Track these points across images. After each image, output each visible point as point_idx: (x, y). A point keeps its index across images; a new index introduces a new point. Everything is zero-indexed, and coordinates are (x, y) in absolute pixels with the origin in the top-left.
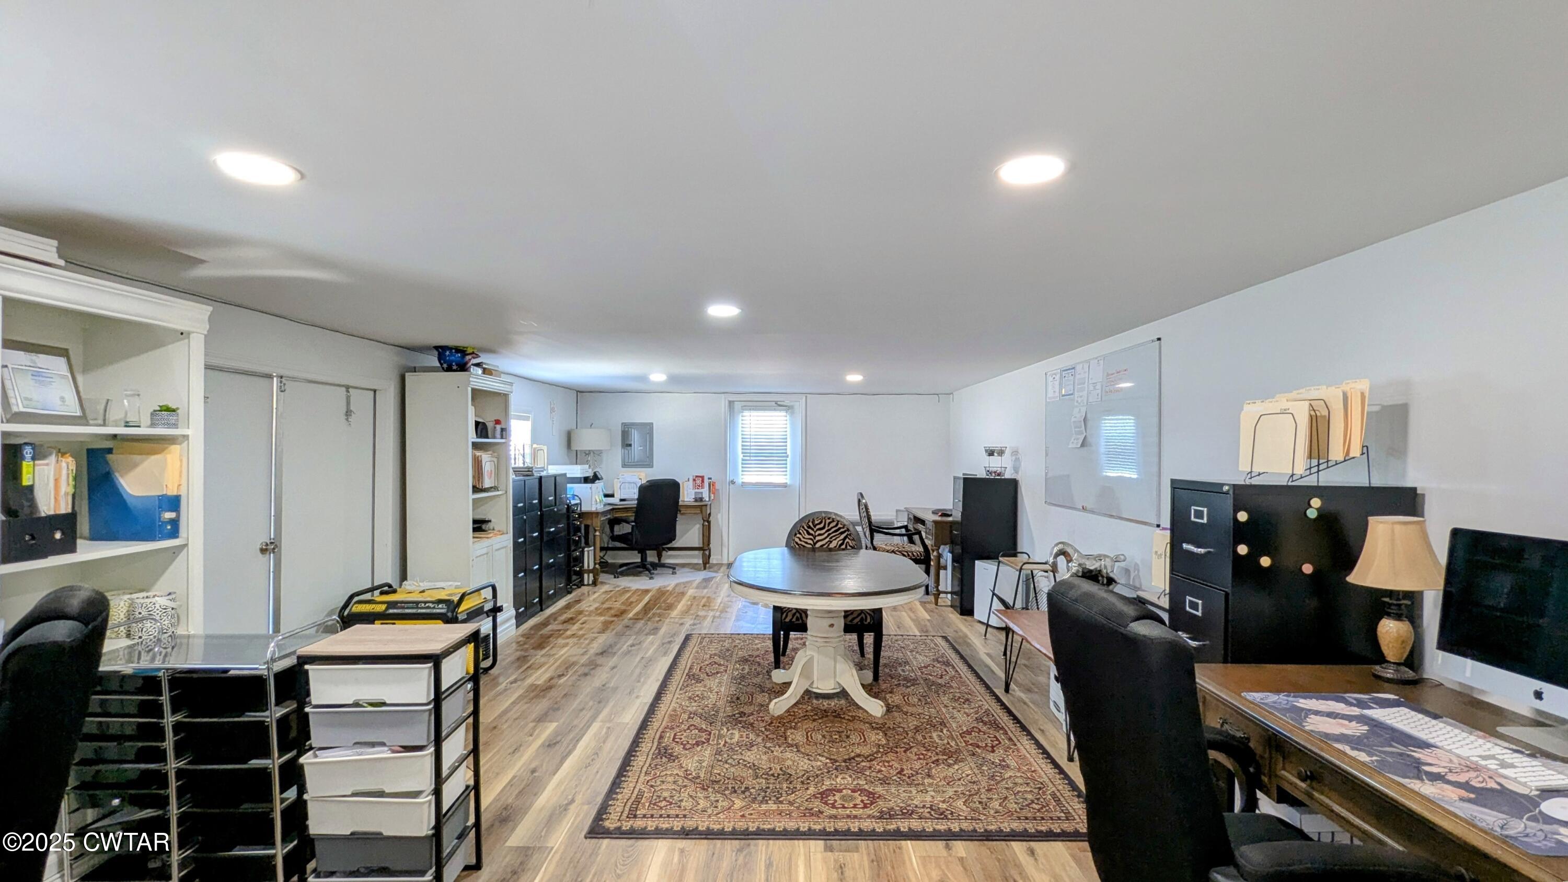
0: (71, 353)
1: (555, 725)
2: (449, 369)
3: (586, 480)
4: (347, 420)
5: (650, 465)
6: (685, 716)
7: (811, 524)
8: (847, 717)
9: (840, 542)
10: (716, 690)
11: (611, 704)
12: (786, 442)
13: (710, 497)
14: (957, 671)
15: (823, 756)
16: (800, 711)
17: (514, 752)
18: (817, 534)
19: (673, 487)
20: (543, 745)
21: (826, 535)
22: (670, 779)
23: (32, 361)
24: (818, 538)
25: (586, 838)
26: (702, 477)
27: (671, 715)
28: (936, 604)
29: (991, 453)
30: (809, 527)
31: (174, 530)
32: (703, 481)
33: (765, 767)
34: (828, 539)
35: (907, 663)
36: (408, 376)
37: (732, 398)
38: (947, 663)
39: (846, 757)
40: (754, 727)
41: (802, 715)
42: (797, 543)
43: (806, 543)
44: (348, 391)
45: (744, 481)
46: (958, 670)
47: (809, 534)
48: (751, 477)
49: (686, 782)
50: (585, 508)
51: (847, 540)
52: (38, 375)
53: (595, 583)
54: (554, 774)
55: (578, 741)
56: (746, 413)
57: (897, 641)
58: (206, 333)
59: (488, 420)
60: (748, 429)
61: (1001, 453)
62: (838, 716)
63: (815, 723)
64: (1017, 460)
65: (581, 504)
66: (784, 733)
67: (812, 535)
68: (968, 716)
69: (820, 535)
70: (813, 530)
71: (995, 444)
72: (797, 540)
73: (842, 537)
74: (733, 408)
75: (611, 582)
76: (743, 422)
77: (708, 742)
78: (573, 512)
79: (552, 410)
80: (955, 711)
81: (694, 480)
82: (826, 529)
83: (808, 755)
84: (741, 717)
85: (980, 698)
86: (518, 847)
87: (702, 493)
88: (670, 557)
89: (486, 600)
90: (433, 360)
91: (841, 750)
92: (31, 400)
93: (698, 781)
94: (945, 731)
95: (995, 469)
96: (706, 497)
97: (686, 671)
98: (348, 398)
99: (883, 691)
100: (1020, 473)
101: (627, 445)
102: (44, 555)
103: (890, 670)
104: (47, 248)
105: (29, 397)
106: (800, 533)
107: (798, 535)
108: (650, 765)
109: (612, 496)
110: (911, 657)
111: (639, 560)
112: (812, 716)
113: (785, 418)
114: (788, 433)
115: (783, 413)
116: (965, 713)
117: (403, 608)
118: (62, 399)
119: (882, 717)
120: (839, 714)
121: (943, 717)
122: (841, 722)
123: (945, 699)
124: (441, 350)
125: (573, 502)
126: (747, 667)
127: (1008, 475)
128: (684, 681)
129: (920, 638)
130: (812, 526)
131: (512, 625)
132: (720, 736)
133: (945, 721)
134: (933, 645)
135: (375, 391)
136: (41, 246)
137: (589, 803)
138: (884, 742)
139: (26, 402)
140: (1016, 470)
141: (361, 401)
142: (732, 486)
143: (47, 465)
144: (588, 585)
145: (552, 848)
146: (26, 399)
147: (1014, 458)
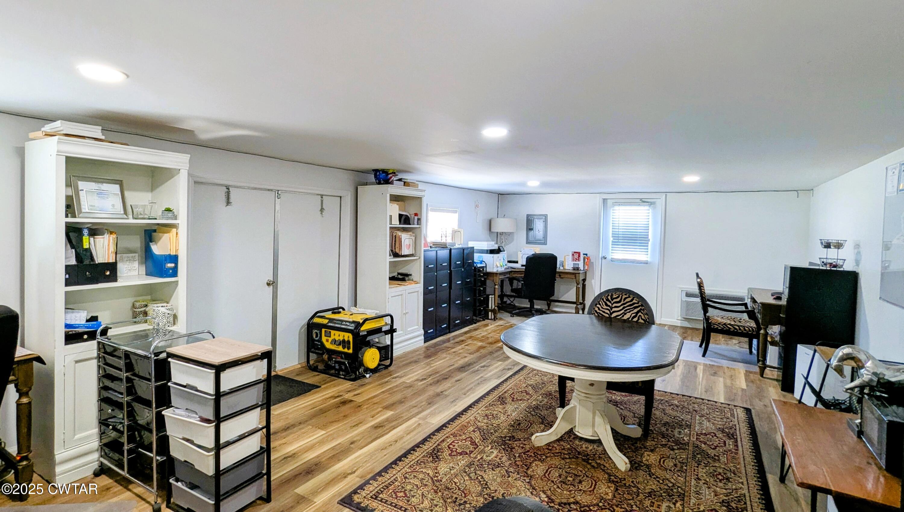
0: (124, 182)
1: (392, 413)
2: (379, 183)
3: (492, 252)
4: (321, 213)
5: (545, 243)
6: (472, 429)
7: (609, 297)
8: (593, 464)
9: (633, 315)
10: (509, 413)
11: (434, 407)
12: (648, 230)
13: (584, 267)
14: (737, 446)
15: (545, 493)
16: (558, 448)
17: (354, 426)
18: (613, 306)
19: (551, 260)
20: (372, 426)
21: (621, 307)
22: (421, 476)
23: (99, 187)
24: (614, 310)
25: (338, 503)
26: (579, 253)
27: (462, 426)
28: (762, 375)
29: (828, 246)
30: (608, 300)
31: (174, 273)
32: (579, 256)
33: (492, 488)
34: (623, 311)
35: (689, 426)
36: (360, 188)
37: (605, 196)
38: (732, 436)
39: (564, 501)
40: (512, 451)
41: (557, 451)
42: (596, 311)
43: (604, 312)
44: (322, 198)
45: (613, 257)
46: (740, 445)
47: (607, 305)
48: (620, 254)
49: (430, 483)
50: (489, 270)
51: (640, 314)
52: (100, 194)
53: (495, 319)
54: (361, 449)
55: (394, 428)
56: (616, 208)
57: (694, 403)
58: (188, 169)
59: (409, 212)
60: (618, 220)
61: (839, 246)
62: (587, 461)
63: (563, 462)
64: (859, 253)
65: (486, 267)
66: (531, 463)
67: (609, 306)
68: (716, 495)
69: (616, 307)
70: (610, 302)
71: (833, 238)
72: (597, 309)
73: (636, 311)
74: (607, 203)
75: (506, 319)
76: (614, 214)
77: (470, 454)
78: (479, 271)
79: (477, 206)
80: (704, 487)
81: (573, 255)
82: (622, 302)
83: (534, 488)
84: (510, 440)
85: (744, 480)
86: (299, 495)
87: (578, 264)
88: (557, 306)
89: (386, 324)
90: (372, 178)
91: (565, 492)
92: (94, 206)
93: (437, 484)
94: (678, 505)
95: (830, 261)
96: (581, 267)
97: (500, 394)
98: (322, 201)
99: (645, 448)
100: (860, 266)
101: (530, 229)
102: (97, 282)
103: (667, 430)
104: (96, 131)
105: (93, 204)
106: (600, 304)
107: (598, 306)
108: (417, 461)
109: (517, 262)
110: (697, 422)
111: (529, 306)
112: (564, 454)
113: (648, 211)
114: (650, 223)
115: (647, 208)
116: (715, 492)
117: (335, 323)
118: (113, 205)
119: (625, 471)
120: (588, 459)
121: (687, 489)
122: (585, 467)
123: (702, 472)
124: (376, 171)
125: (479, 265)
126: (546, 400)
127: (848, 267)
128: (493, 401)
129: (720, 405)
130: (610, 299)
131: (420, 340)
132: (483, 452)
133: (686, 494)
134: (729, 415)
135: (341, 197)
136: (92, 130)
137: (361, 477)
138: (610, 496)
139: (90, 207)
140: (857, 263)
141: (331, 204)
142: (603, 260)
143: (104, 238)
144: (491, 319)
145: (315, 502)
146: (91, 206)
147: (856, 251)
